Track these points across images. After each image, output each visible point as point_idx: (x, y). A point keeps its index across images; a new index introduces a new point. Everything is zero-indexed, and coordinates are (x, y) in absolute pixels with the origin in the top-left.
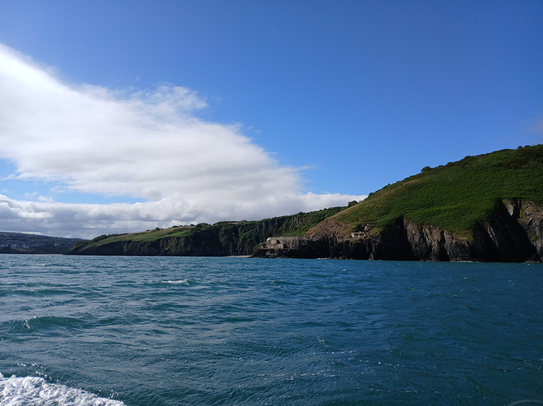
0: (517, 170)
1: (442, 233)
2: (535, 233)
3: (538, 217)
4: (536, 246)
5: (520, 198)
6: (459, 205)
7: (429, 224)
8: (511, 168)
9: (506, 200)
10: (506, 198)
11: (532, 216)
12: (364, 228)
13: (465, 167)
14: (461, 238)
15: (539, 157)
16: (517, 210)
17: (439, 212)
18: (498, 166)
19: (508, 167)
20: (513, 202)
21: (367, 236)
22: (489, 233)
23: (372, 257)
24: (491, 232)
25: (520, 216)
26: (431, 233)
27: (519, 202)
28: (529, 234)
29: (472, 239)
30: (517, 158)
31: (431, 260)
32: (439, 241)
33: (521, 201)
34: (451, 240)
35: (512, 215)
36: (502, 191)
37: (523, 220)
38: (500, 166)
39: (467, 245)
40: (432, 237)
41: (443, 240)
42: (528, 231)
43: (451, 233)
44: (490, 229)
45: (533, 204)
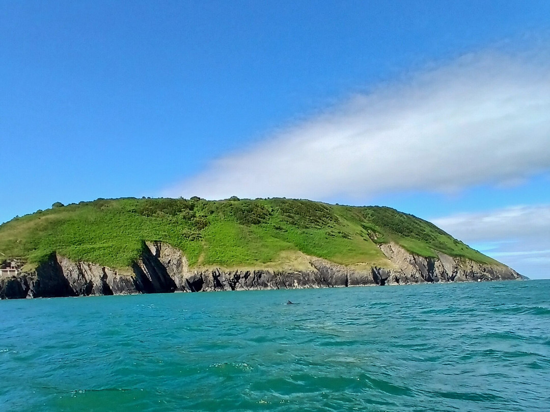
0: (150, 218)
1: (104, 269)
2: (173, 270)
3: (175, 257)
4: (174, 280)
5: (160, 241)
6: (110, 244)
7: (87, 261)
8: (145, 215)
9: (149, 242)
11: (170, 256)
12: (10, 263)
13: (102, 208)
14: (125, 274)
15: (164, 208)
16: (158, 251)
17: (94, 249)
18: (133, 212)
19: (142, 213)
20: (155, 244)
21: (20, 273)
22: (143, 269)
23: (31, 295)
25: (161, 256)
26: (90, 270)
27: (159, 245)
28: (168, 271)
29: (134, 274)
30: (147, 207)
31: (95, 294)
32: (102, 276)
33: (160, 243)
34: (114, 275)
35: (154, 255)
36: (144, 234)
37: (163, 260)
38: (135, 212)
39: (132, 280)
40: (92, 273)
41: (105, 276)
42: (167, 268)
43: (114, 269)
45: (170, 247)
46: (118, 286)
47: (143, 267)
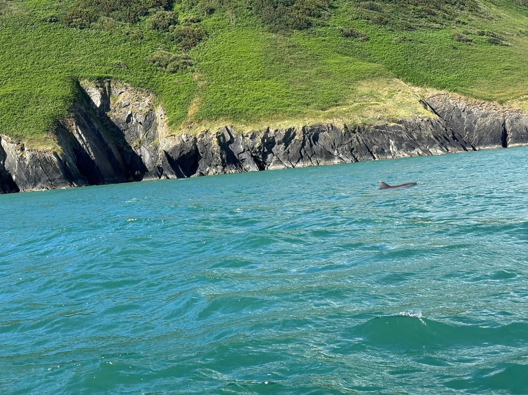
0: (85, 31)
2: (138, 135)
3: (140, 108)
4: (141, 156)
5: (109, 78)
6: (10, 89)
8: (75, 26)
9: (86, 80)
10: (85, 78)
11: (130, 107)
14: (41, 148)
15: (113, 10)
16: (105, 97)
18: (51, 21)
19: (69, 23)
20: (99, 85)
22: (77, 136)
24: (80, 135)
25: (111, 107)
27: (106, 84)
28: (128, 138)
29: (59, 148)
30: (79, 9)
33: (109, 82)
35: (98, 106)
36: (75, 66)
37: (116, 115)
38: (55, 21)
39: (55, 159)
41: (2, 154)
42: (126, 132)
43: (18, 139)
44: (77, 130)
45: (130, 88)
46: (27, 173)
47: (77, 133)
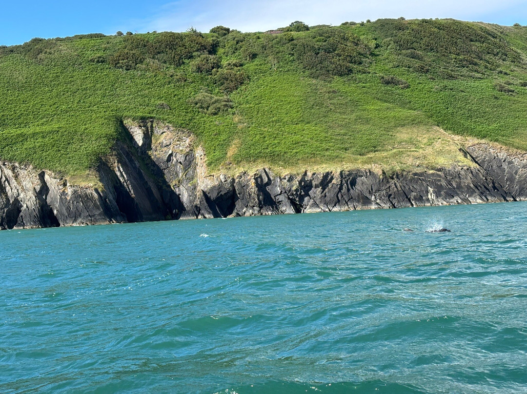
0: (131, 72)
1: (42, 176)
2: (177, 174)
3: (181, 148)
4: (179, 194)
5: (151, 118)
6: (55, 126)
7: (10, 160)
8: (121, 67)
9: (129, 120)
10: (129, 117)
11: (171, 146)
13: (39, 57)
14: (83, 184)
15: (159, 53)
16: (148, 137)
17: (24, 138)
18: (98, 62)
19: (116, 64)
20: (142, 124)
22: (118, 174)
24: (121, 173)
25: (153, 146)
26: (16, 177)
27: (149, 124)
28: (167, 177)
29: (101, 184)
30: (126, 51)
31: (23, 225)
32: (38, 190)
33: (152, 122)
34: (61, 187)
35: (140, 144)
36: (119, 105)
37: (158, 154)
38: (102, 62)
39: (96, 195)
40: (19, 183)
41: (44, 189)
42: (166, 171)
43: (61, 175)
44: (119, 168)
45: (172, 129)
46: (68, 208)
47: (119, 171)
